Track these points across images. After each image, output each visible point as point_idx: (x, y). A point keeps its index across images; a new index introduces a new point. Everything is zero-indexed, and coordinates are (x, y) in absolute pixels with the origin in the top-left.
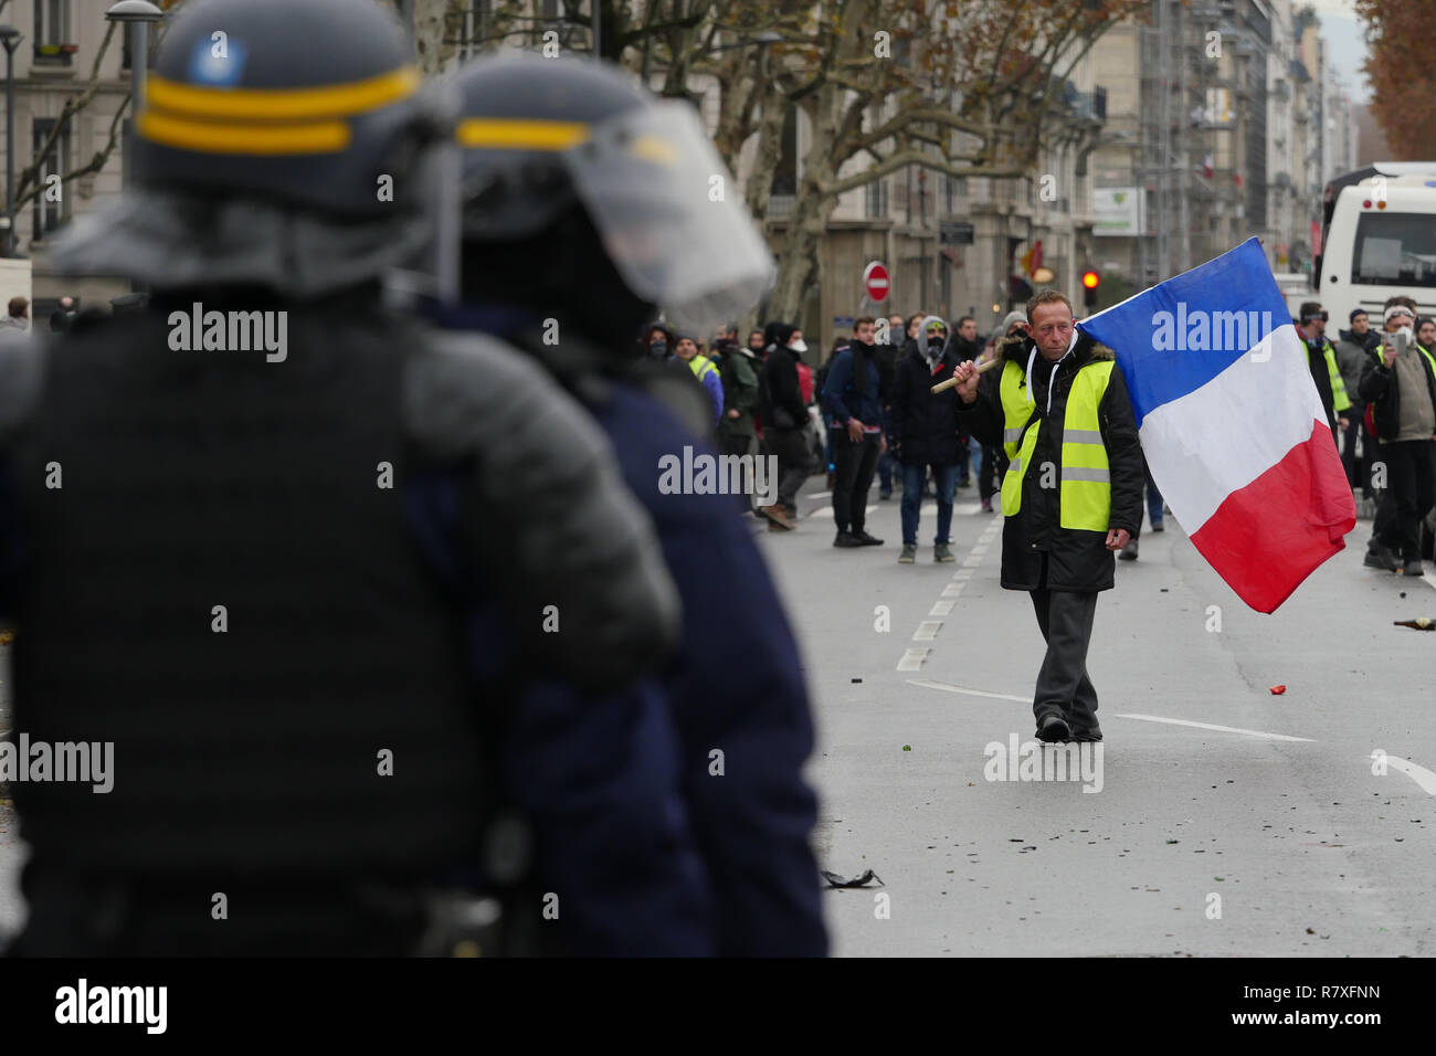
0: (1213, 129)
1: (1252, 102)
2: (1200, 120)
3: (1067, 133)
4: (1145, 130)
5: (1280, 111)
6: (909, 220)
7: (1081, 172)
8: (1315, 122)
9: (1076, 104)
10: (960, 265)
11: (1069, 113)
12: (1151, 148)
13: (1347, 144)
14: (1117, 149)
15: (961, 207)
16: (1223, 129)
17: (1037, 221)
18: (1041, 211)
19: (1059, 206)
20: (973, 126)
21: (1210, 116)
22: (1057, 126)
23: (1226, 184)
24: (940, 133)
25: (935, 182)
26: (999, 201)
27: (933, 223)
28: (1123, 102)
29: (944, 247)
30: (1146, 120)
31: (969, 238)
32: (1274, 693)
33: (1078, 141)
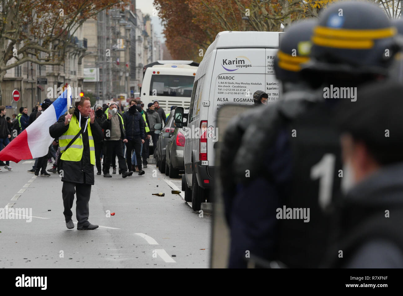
0: (119, 51)
1: (131, 43)
2: (115, 48)
3: (75, 52)
4: (99, 51)
5: (140, 45)
6: (28, 78)
7: (80, 63)
8: (150, 49)
9: (77, 43)
10: (43, 90)
11: (76, 46)
12: (101, 56)
13: (160, 55)
14: (91, 57)
15: (44, 74)
16: (122, 51)
17: (66, 78)
18: (68, 75)
19: (73, 73)
20: (46, 50)
21: (118, 47)
22: (72, 50)
23: (123, 67)
24: (36, 52)
25: (36, 67)
26: (55, 72)
27: (35, 78)
28: (92, 43)
29: (39, 85)
30: (99, 48)
31: (46, 82)
32: (112, 215)
33: (79, 54)
